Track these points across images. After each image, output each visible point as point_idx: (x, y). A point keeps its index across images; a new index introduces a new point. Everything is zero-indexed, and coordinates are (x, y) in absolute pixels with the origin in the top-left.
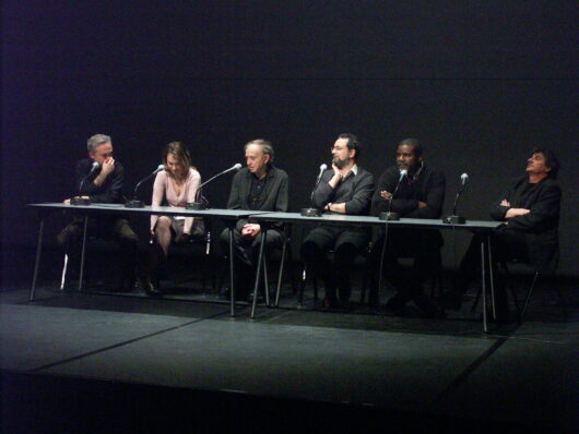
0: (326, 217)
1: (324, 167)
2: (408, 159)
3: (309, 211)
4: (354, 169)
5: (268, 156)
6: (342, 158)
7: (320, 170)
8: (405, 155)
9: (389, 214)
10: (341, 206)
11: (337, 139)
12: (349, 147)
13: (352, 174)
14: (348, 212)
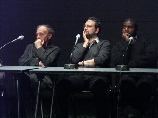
0: (80, 69)
1: (78, 36)
2: (130, 30)
3: (69, 66)
4: (97, 40)
5: (51, 35)
6: (90, 33)
7: (76, 38)
8: (129, 27)
9: (122, 66)
10: (91, 61)
11: (87, 20)
12: (96, 26)
13: (96, 42)
14: (96, 65)
